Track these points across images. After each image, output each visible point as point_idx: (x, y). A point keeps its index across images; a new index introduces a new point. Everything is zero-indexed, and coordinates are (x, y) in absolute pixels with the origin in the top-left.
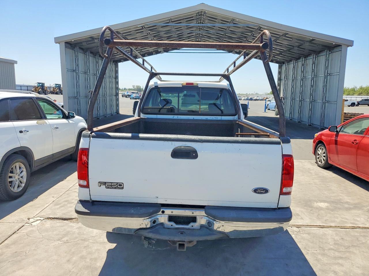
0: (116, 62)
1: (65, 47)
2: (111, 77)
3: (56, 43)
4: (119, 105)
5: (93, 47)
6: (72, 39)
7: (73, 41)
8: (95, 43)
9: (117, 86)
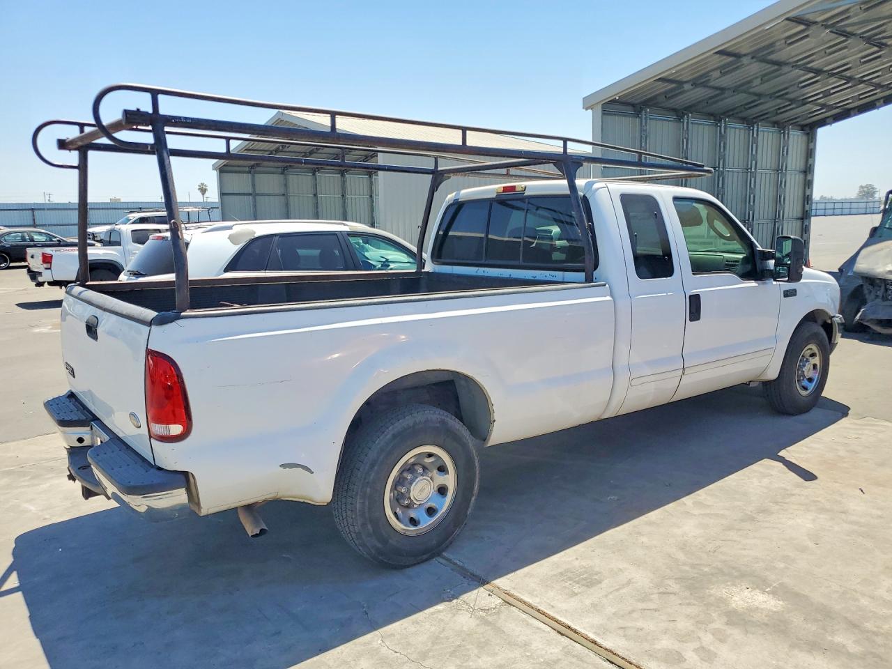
0: (810, 129)
1: (603, 114)
2: (782, 170)
3: (587, 109)
4: (809, 243)
5: (700, 102)
6: (614, 94)
7: (617, 98)
8: (684, 92)
9: (808, 193)
